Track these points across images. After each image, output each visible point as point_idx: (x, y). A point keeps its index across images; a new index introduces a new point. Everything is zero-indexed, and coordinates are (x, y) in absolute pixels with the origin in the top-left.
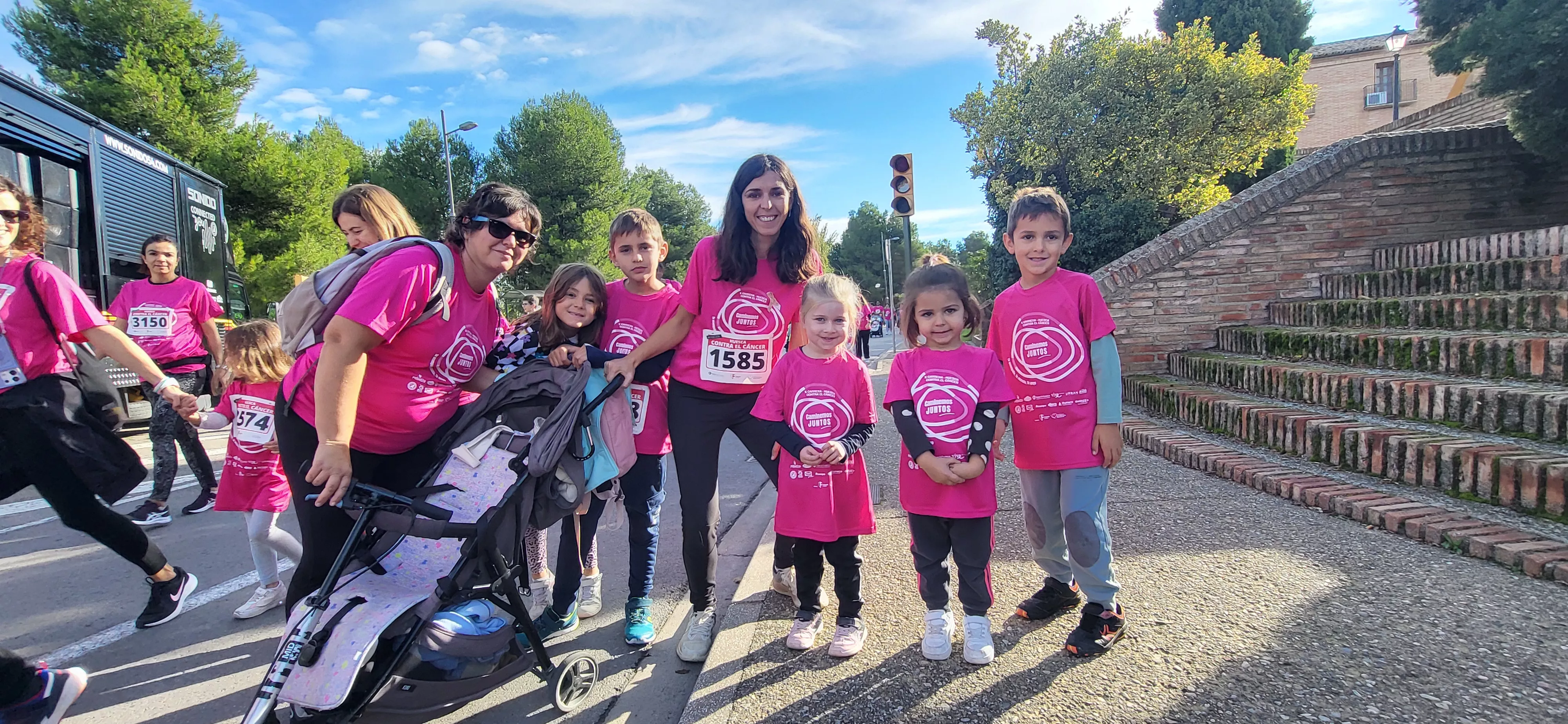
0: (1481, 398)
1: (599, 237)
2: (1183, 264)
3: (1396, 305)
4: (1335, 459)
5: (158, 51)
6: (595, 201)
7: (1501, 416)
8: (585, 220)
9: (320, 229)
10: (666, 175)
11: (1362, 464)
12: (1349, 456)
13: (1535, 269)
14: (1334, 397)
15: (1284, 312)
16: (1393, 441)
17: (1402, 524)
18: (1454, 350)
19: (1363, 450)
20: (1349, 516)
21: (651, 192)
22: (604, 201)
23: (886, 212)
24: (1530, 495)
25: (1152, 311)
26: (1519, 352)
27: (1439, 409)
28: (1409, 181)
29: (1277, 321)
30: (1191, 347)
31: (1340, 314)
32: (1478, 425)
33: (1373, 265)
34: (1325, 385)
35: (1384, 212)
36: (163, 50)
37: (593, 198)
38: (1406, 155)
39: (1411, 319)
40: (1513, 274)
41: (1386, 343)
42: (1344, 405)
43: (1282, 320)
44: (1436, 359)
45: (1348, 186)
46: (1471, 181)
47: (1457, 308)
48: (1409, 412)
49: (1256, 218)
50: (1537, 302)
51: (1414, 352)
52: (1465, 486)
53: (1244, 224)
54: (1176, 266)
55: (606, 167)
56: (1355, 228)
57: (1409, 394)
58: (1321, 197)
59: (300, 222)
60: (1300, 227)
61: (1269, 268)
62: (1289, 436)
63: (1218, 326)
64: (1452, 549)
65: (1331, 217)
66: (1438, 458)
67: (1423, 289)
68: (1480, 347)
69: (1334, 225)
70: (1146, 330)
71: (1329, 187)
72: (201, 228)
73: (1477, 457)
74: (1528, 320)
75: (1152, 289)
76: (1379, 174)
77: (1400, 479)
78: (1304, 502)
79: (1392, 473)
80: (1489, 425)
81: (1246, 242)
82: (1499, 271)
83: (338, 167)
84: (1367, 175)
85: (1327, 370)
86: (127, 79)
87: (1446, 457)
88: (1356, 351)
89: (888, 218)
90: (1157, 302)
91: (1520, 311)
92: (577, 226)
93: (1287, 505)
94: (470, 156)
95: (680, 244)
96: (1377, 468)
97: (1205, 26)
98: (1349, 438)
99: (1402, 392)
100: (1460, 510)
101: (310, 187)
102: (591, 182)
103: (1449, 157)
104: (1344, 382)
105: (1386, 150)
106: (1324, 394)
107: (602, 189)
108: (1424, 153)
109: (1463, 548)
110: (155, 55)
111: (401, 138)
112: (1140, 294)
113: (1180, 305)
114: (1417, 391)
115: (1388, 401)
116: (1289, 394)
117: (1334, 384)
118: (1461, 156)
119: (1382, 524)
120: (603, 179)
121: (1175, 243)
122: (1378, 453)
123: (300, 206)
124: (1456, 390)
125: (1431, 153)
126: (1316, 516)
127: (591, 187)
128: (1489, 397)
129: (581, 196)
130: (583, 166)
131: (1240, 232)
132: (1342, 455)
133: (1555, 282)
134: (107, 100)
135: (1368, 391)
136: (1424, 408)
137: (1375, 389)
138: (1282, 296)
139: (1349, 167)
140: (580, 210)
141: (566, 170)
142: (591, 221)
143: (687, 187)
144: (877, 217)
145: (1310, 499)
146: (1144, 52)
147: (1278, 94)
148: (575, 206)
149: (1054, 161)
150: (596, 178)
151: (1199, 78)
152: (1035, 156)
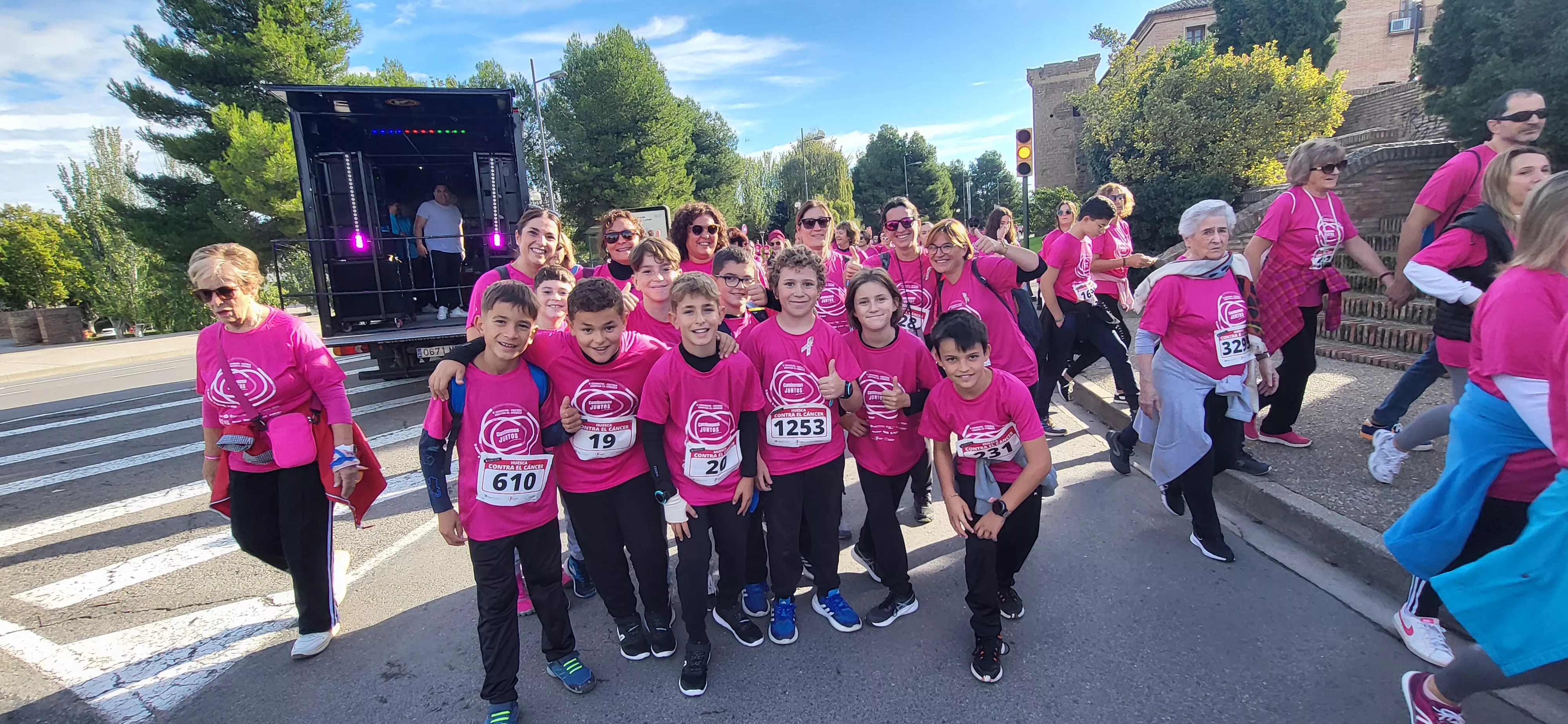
1: (661, 173)
4: (1352, 339)
5: (283, 11)
6: (650, 138)
7: (1429, 317)
8: (646, 157)
10: (693, 103)
11: (1365, 341)
12: (1359, 337)
14: (1352, 310)
16: (1380, 329)
19: (1365, 334)
20: (1357, 361)
21: (692, 124)
22: (659, 137)
23: (906, 135)
28: (1406, 175)
32: (1419, 321)
33: (1379, 228)
34: (1348, 303)
35: (1389, 195)
36: (288, 11)
37: (648, 135)
42: (1357, 313)
45: (1368, 179)
48: (1389, 316)
52: (1408, 347)
55: (662, 104)
56: (1370, 205)
58: (1349, 186)
64: (1398, 369)
65: (1355, 198)
66: (1398, 336)
69: (1357, 203)
71: (1355, 179)
73: (1414, 334)
76: (1387, 170)
79: (1378, 344)
80: (1423, 321)
84: (1380, 172)
86: (266, 42)
87: (1402, 335)
88: (1365, 284)
92: (636, 162)
93: (1329, 359)
94: (532, 96)
95: (709, 173)
96: (1371, 342)
97: (1274, 48)
99: (1386, 306)
102: (646, 119)
103: (1432, 161)
104: (1358, 302)
105: (1392, 156)
106: (1347, 308)
107: (658, 126)
108: (1415, 158)
110: (280, 16)
117: (1353, 303)
119: (1372, 363)
120: (658, 116)
122: (1372, 335)
125: (1420, 158)
127: (648, 124)
128: (1425, 308)
129: (640, 134)
130: (639, 105)
132: (1356, 337)
134: (248, 61)
137: (1373, 304)
139: (1369, 166)
140: (639, 147)
141: (624, 108)
142: (650, 158)
143: (714, 115)
144: (897, 141)
145: (1340, 356)
146: (1230, 68)
147: (1323, 99)
148: (633, 142)
149: (1162, 147)
150: (651, 115)
151: (1268, 88)
152: (1147, 142)
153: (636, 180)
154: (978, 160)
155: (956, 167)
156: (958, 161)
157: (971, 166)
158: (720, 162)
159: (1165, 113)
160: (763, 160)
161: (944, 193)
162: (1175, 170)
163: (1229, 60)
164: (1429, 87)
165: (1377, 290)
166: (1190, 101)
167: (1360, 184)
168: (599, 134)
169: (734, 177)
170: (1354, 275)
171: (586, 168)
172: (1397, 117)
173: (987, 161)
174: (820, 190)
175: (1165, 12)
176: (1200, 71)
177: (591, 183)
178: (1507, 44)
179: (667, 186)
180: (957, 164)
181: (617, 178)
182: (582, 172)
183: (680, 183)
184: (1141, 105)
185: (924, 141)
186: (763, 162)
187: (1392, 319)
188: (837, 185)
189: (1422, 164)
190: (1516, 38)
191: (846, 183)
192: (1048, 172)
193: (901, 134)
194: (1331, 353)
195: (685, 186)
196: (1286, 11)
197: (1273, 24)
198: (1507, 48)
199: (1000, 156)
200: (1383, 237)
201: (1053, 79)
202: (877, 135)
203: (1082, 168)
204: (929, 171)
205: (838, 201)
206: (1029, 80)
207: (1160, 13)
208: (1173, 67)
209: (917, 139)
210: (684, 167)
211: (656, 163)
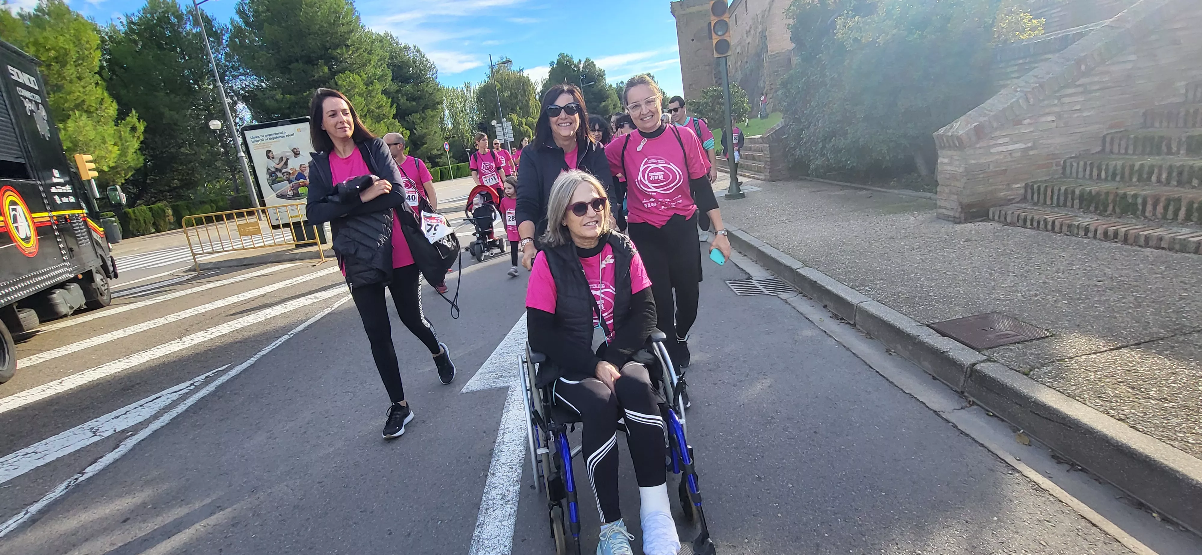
2: (1082, 81)
6: (344, 65)
8: (340, 83)
9: (85, 107)
10: (392, 37)
21: (388, 55)
22: (352, 64)
23: (580, 61)
25: (1055, 124)
29: (1157, 125)
30: (1081, 152)
37: (341, 62)
43: (1165, 124)
54: (1077, 83)
55: (352, 31)
59: (62, 101)
63: (1106, 133)
70: (1050, 141)
72: (32, 111)
75: (1055, 105)
81: (1133, 57)
83: (88, 42)
89: (581, 66)
90: (1059, 116)
94: (213, 26)
95: (414, 99)
101: (64, 64)
102: (337, 47)
107: (350, 52)
111: (139, 12)
112: (1047, 110)
113: (1078, 117)
120: (348, 43)
121: (1079, 63)
123: (56, 85)
127: (339, 51)
129: (329, 59)
130: (327, 32)
131: (1130, 49)
138: (1156, 103)
140: (334, 74)
141: (312, 36)
142: (345, 83)
143: (412, 48)
144: (573, 66)
148: (326, 69)
150: (342, 42)
158: (423, 90)
160: (464, 89)
161: (614, 109)
168: (290, 62)
169: (438, 103)
171: (279, 96)
174: (513, 110)
177: (287, 111)
179: (365, 109)
182: (277, 100)
185: (594, 65)
186: (465, 91)
188: (527, 106)
192: (694, 86)
193: (576, 61)
201: (691, 10)
202: (556, 62)
204: (601, 91)
206: (673, 11)
209: (589, 64)
210: (380, 91)
211: (352, 88)
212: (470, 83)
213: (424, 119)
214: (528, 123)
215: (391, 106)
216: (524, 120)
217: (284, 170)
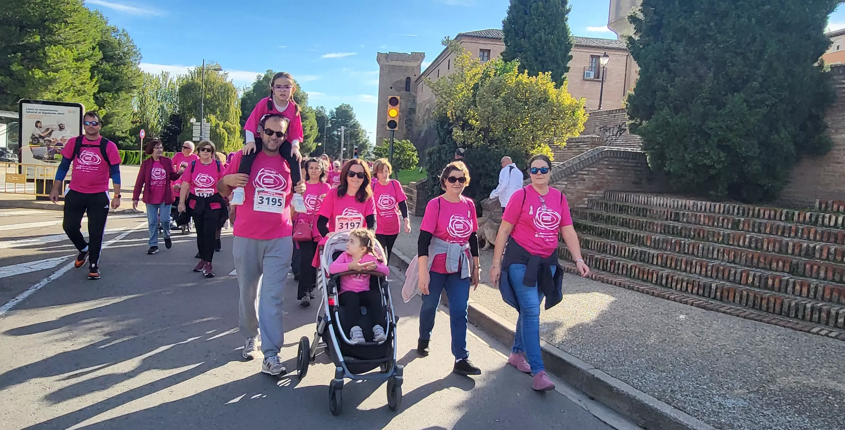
0: (637, 251)
1: (65, 71)
3: (614, 217)
4: (601, 268)
7: (640, 257)
8: (49, 54)
10: (102, 16)
11: (608, 269)
13: (650, 211)
15: (577, 213)
16: (617, 262)
17: (620, 284)
18: (630, 236)
19: (609, 265)
20: (607, 283)
24: (645, 276)
26: (645, 238)
27: (627, 254)
28: (618, 167)
31: (597, 218)
32: (635, 259)
33: (604, 197)
35: (609, 178)
38: (618, 157)
39: (618, 223)
40: (645, 211)
41: (613, 232)
42: (601, 250)
44: (625, 238)
45: (600, 166)
46: (635, 171)
47: (631, 221)
48: (619, 254)
49: (569, 174)
50: (650, 223)
51: (620, 235)
52: (632, 275)
53: (566, 176)
56: (601, 182)
57: (620, 249)
58: (591, 169)
60: (584, 180)
61: (572, 194)
62: (588, 260)
64: (630, 289)
65: (593, 177)
67: (621, 212)
68: (637, 235)
69: (594, 181)
73: (635, 268)
74: (647, 228)
76: (609, 163)
77: (618, 273)
78: (595, 279)
79: (616, 271)
80: (638, 259)
82: (641, 210)
84: (606, 163)
85: (597, 239)
87: (629, 267)
88: (604, 233)
91: (646, 226)
92: (38, 57)
95: (110, 79)
96: (612, 270)
97: (549, 76)
98: (606, 262)
99: (618, 248)
100: (632, 280)
103: (630, 161)
104: (602, 244)
105: (612, 154)
106: (596, 247)
107: (67, 29)
108: (623, 158)
109: (633, 289)
114: (622, 248)
115: (614, 251)
116: (584, 246)
117: (599, 244)
118: (633, 161)
119: (615, 284)
122: (613, 266)
124: (631, 249)
125: (625, 158)
126: (599, 283)
128: (638, 251)
131: (565, 179)
132: (603, 266)
133: (654, 216)
135: (609, 247)
136: (623, 253)
137: (611, 246)
138: (576, 206)
139: (601, 159)
140: (43, 44)
141: (32, 5)
142: (55, 55)
143: (121, 31)
145: (597, 279)
146: (526, 83)
147: (573, 112)
148: (37, 38)
149: (486, 126)
150: (61, 18)
151: (546, 100)
152: (477, 121)
153: (36, 73)
154: (337, 109)
155: (320, 111)
156: (322, 107)
157: (331, 113)
158: (121, 73)
159: (490, 104)
160: (161, 77)
161: (311, 130)
162: (491, 142)
163: (524, 78)
164: (631, 118)
165: (610, 237)
166: (504, 99)
167: (596, 169)
169: (134, 87)
170: (597, 226)
172: (597, 129)
173: (343, 111)
174: (214, 112)
175: (468, 36)
176: (510, 81)
178: (672, 102)
179: (69, 84)
180: (321, 110)
181: (15, 67)
183: (82, 84)
184: (474, 95)
186: (161, 79)
187: (621, 256)
188: (228, 110)
189: (625, 162)
190: (676, 100)
191: (235, 110)
194: (592, 277)
195: (87, 87)
196: (544, 54)
197: (536, 60)
198: (671, 105)
199: (352, 109)
200: (609, 203)
201: (394, 63)
202: (263, 76)
203: (409, 128)
205: (227, 122)
206: (378, 60)
207: (465, 36)
208: (495, 75)
210: (88, 70)
211: (61, 62)
212: (168, 73)
213: (115, 99)
214: (226, 126)
215: (94, 86)
216: (221, 123)
217: (46, 138)
